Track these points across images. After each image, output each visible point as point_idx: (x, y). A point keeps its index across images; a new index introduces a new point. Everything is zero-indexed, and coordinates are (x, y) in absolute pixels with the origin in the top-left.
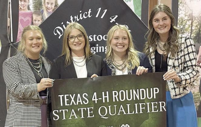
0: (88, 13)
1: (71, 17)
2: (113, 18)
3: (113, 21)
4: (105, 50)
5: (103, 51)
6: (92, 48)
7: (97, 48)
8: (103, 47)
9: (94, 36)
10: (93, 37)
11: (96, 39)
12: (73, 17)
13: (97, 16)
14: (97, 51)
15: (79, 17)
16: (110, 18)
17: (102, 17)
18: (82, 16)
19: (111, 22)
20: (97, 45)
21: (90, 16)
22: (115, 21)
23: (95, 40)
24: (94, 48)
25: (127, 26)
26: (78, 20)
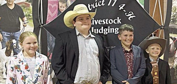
0: (102, 2)
1: (89, 5)
2: (121, 6)
3: (122, 9)
4: (115, 31)
5: (113, 32)
6: (105, 29)
7: (109, 29)
8: (113, 29)
9: (107, 20)
10: (105, 21)
11: (108, 22)
12: (90, 5)
13: (109, 5)
14: (109, 32)
15: (95, 5)
16: (119, 6)
17: (113, 5)
18: (97, 4)
19: (120, 9)
20: (109, 27)
21: (104, 4)
22: (123, 9)
24: (107, 29)
25: (132, 13)
26: (94, 7)
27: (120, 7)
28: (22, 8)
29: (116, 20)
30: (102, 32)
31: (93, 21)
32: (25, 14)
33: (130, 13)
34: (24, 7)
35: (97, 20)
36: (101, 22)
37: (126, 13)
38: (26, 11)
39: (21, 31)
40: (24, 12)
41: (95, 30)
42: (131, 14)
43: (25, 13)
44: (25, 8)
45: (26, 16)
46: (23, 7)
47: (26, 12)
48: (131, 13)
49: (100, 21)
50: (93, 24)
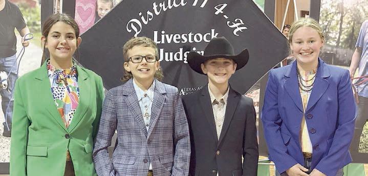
1: (154, 4)
2: (219, 8)
3: (220, 13)
6: (186, 53)
9: (190, 35)
10: (187, 37)
11: (193, 39)
12: (158, 4)
13: (194, 4)
15: (166, 5)
16: (215, 8)
17: (203, 6)
18: (172, 4)
19: (217, 13)
20: (194, 49)
21: (184, 3)
22: (222, 12)
23: (190, 41)
25: (241, 21)
26: (165, 9)
27: (217, 9)
28: (21, 9)
29: (209, 34)
30: (181, 59)
31: (163, 36)
32: (26, 21)
33: (236, 21)
34: (25, 8)
35: (172, 35)
36: (179, 38)
37: (228, 22)
38: (28, 14)
39: (17, 54)
40: (24, 17)
41: (167, 54)
42: (239, 24)
43: (27, 18)
44: (27, 10)
45: (28, 25)
46: (22, 6)
47: (28, 16)
48: (239, 22)
49: (177, 37)
50: (163, 42)
